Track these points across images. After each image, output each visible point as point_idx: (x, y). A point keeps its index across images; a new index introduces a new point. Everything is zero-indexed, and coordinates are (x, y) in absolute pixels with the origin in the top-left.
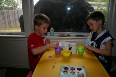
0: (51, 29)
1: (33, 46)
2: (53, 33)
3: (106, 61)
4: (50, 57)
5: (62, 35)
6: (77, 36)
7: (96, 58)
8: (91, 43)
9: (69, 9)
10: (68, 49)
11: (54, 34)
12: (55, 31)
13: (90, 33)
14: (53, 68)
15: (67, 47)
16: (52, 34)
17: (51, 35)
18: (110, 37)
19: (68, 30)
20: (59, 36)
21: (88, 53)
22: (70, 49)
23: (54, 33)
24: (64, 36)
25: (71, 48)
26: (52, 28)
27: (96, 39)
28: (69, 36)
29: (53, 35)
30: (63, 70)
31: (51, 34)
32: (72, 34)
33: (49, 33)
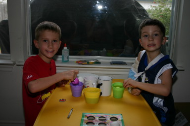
0: (63, 49)
1: (31, 76)
2: (68, 58)
3: (166, 109)
4: (63, 100)
5: (85, 61)
6: (113, 63)
7: (145, 103)
8: (137, 75)
9: (100, 7)
10: (95, 86)
11: (70, 60)
12: (70, 54)
13: (136, 58)
14: (68, 118)
15: (94, 83)
16: (65, 59)
17: (63, 62)
18: (170, 64)
19: (96, 52)
20: (78, 62)
21: (132, 94)
22: (99, 86)
23: (70, 57)
24: (88, 63)
25: (101, 84)
26: (65, 48)
27: (146, 69)
28: (98, 63)
29: (67, 62)
30: (85, 120)
31: (63, 58)
32: (103, 59)
33: (60, 56)
